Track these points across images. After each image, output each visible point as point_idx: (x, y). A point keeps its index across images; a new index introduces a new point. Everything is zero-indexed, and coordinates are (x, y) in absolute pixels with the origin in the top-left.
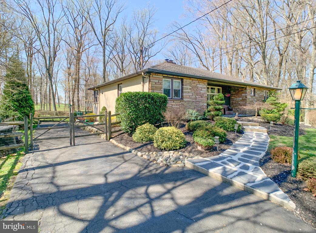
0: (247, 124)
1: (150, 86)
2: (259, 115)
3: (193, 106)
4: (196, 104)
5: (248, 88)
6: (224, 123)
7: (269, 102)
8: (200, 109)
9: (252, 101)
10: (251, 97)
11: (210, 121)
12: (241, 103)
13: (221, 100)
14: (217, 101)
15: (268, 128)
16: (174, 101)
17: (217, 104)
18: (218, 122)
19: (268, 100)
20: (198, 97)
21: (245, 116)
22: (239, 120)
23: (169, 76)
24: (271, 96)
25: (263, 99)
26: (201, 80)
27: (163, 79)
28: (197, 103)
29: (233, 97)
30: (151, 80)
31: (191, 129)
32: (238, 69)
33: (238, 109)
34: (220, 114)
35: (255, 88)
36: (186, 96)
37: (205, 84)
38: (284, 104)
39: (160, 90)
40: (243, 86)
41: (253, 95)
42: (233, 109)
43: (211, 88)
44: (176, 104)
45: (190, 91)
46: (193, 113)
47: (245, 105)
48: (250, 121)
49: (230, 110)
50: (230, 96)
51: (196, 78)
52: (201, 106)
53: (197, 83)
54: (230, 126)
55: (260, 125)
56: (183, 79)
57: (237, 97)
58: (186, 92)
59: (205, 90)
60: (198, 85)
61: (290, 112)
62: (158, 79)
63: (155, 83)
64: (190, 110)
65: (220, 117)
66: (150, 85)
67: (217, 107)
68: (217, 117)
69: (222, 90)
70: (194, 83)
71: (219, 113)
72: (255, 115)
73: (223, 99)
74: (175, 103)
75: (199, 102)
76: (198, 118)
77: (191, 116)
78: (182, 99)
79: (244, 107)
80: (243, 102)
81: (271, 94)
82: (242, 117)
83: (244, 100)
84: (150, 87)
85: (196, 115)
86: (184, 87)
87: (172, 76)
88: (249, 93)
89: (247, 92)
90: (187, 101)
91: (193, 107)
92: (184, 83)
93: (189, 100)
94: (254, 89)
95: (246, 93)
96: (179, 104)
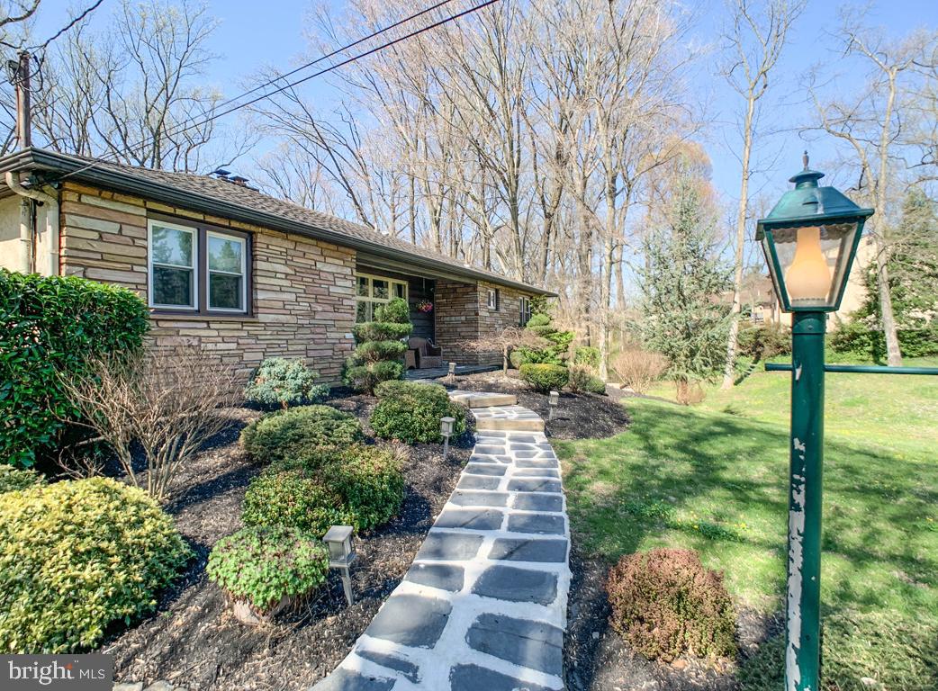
0: (481, 401)
1: (64, 244)
2: (510, 366)
3: (301, 342)
4: (311, 336)
5: (480, 287)
6: (403, 412)
7: (533, 328)
8: (330, 353)
9: (493, 326)
10: (488, 314)
11: (364, 396)
12: (463, 330)
13: (402, 320)
14: (386, 324)
15: (543, 413)
16: (208, 322)
17: (387, 333)
18: (382, 410)
19: (532, 321)
20: (320, 309)
21: (475, 372)
22: (459, 385)
23: (179, 212)
24: (537, 311)
25: (519, 321)
26: (333, 247)
27: (152, 223)
28: (318, 330)
29: (440, 314)
30: (69, 220)
31: (259, 454)
32: (457, 243)
33: (456, 350)
34: (397, 372)
35: (498, 287)
36: (268, 304)
37: (347, 264)
38: (567, 332)
39: (132, 270)
40: (467, 281)
41: (494, 308)
42: (442, 350)
43: (374, 281)
44: (222, 334)
45: (287, 283)
46: (287, 374)
47: (476, 338)
48: (489, 388)
49: (433, 352)
50: (433, 307)
51: (313, 239)
52: (334, 344)
53: (317, 258)
54: (426, 424)
55: (518, 403)
56: (254, 233)
57: (452, 314)
58: (268, 287)
59: (348, 284)
60: (319, 266)
61: (580, 354)
62: (114, 216)
63: (96, 236)
64: (279, 360)
65: (396, 382)
66: (64, 240)
67: (388, 345)
68: (386, 384)
69: (409, 289)
70: (302, 254)
71: (394, 367)
72: (501, 367)
73: (408, 315)
74: (215, 333)
75: (326, 326)
76: (310, 394)
77: (279, 387)
78: (251, 313)
79: (473, 344)
80: (468, 329)
81: (537, 306)
82: (468, 374)
83: (472, 322)
84: (63, 253)
85: (299, 382)
86: (260, 265)
87: (200, 217)
88: (483, 301)
89: (480, 299)
90: (273, 324)
91: (303, 347)
92: (260, 251)
93: (283, 318)
94: (497, 291)
95: (476, 302)
96: (236, 334)
